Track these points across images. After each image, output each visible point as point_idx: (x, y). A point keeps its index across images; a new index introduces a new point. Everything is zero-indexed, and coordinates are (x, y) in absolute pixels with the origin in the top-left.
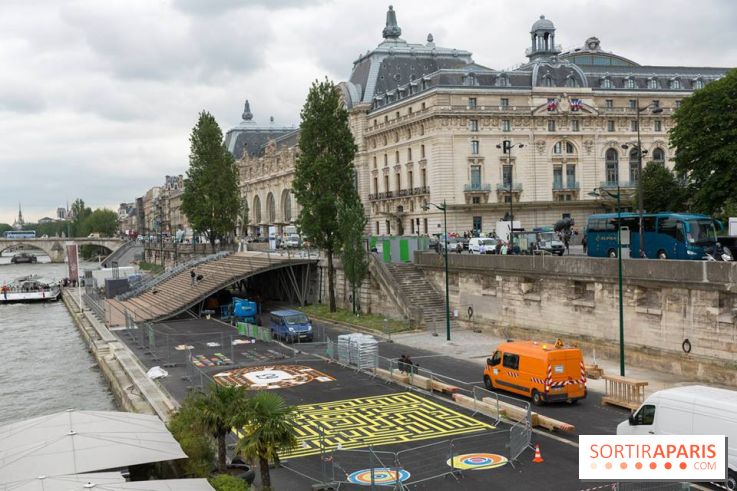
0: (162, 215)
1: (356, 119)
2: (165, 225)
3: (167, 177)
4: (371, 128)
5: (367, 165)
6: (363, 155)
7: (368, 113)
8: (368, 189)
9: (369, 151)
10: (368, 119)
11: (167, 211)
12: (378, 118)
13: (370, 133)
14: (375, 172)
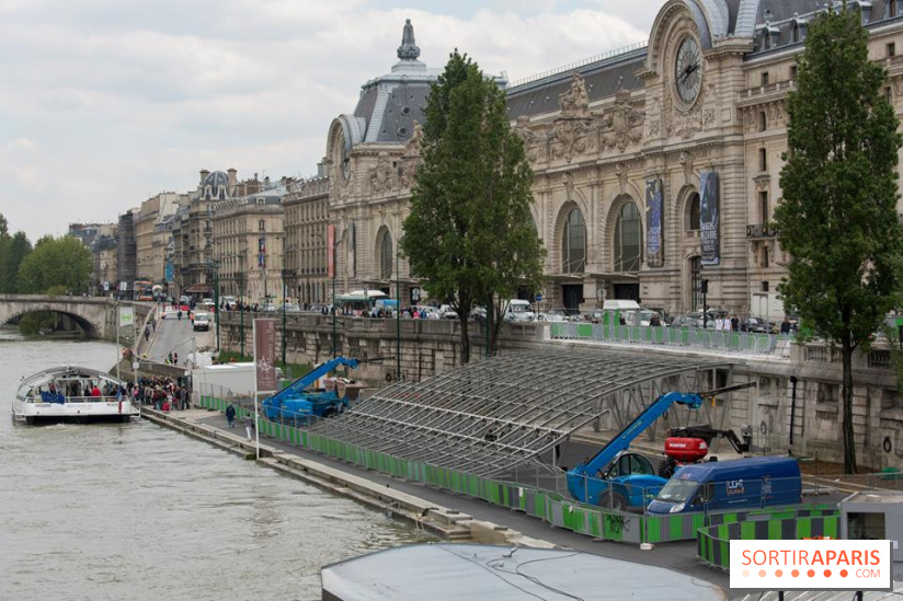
0: (191, 252)
1: (720, 69)
2: (196, 273)
3: (204, 173)
4: (755, 90)
5: (741, 164)
6: (735, 143)
7: (745, 57)
8: (743, 213)
9: (747, 137)
10: (746, 70)
11: (203, 244)
12: (771, 71)
13: (751, 98)
14: (763, 179)
